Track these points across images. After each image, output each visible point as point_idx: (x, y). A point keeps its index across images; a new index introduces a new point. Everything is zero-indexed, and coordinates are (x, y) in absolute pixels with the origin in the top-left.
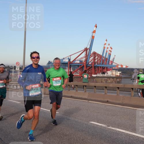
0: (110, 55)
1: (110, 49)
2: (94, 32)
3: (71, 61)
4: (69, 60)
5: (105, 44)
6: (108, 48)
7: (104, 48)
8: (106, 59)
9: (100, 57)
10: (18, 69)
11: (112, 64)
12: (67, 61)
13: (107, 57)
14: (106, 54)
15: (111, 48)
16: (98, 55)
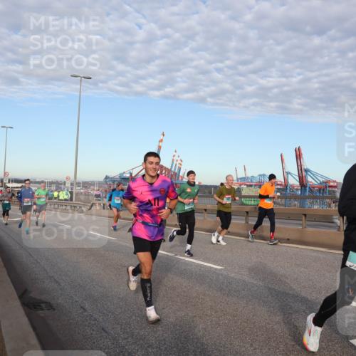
0: (180, 169)
1: (180, 162)
2: (161, 141)
3: (133, 175)
4: (131, 174)
5: (174, 156)
6: (177, 161)
7: (173, 160)
8: (175, 174)
9: (169, 171)
10: (68, 185)
11: (182, 179)
12: (128, 175)
13: (176, 171)
14: (175, 167)
15: (182, 161)
16: (166, 169)
